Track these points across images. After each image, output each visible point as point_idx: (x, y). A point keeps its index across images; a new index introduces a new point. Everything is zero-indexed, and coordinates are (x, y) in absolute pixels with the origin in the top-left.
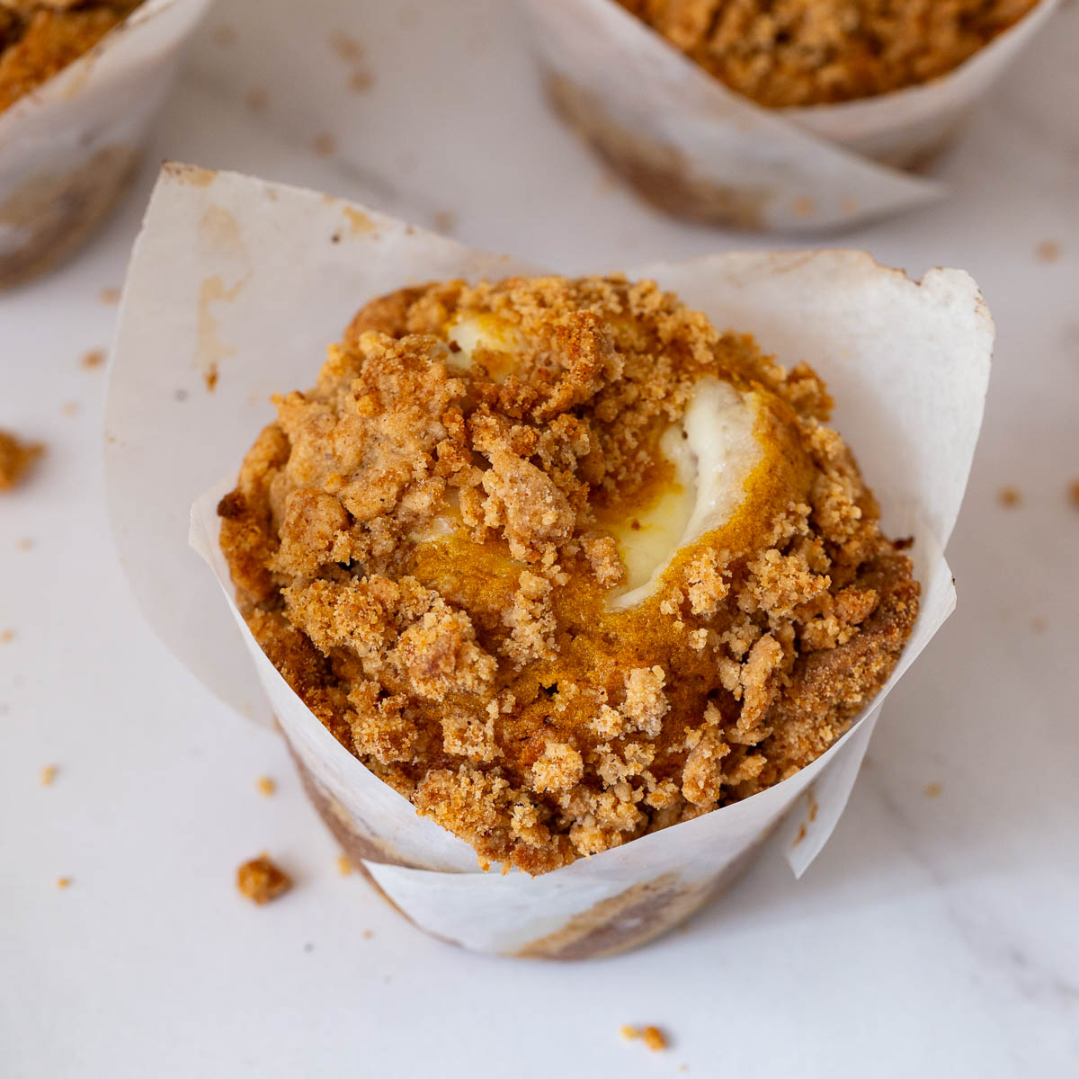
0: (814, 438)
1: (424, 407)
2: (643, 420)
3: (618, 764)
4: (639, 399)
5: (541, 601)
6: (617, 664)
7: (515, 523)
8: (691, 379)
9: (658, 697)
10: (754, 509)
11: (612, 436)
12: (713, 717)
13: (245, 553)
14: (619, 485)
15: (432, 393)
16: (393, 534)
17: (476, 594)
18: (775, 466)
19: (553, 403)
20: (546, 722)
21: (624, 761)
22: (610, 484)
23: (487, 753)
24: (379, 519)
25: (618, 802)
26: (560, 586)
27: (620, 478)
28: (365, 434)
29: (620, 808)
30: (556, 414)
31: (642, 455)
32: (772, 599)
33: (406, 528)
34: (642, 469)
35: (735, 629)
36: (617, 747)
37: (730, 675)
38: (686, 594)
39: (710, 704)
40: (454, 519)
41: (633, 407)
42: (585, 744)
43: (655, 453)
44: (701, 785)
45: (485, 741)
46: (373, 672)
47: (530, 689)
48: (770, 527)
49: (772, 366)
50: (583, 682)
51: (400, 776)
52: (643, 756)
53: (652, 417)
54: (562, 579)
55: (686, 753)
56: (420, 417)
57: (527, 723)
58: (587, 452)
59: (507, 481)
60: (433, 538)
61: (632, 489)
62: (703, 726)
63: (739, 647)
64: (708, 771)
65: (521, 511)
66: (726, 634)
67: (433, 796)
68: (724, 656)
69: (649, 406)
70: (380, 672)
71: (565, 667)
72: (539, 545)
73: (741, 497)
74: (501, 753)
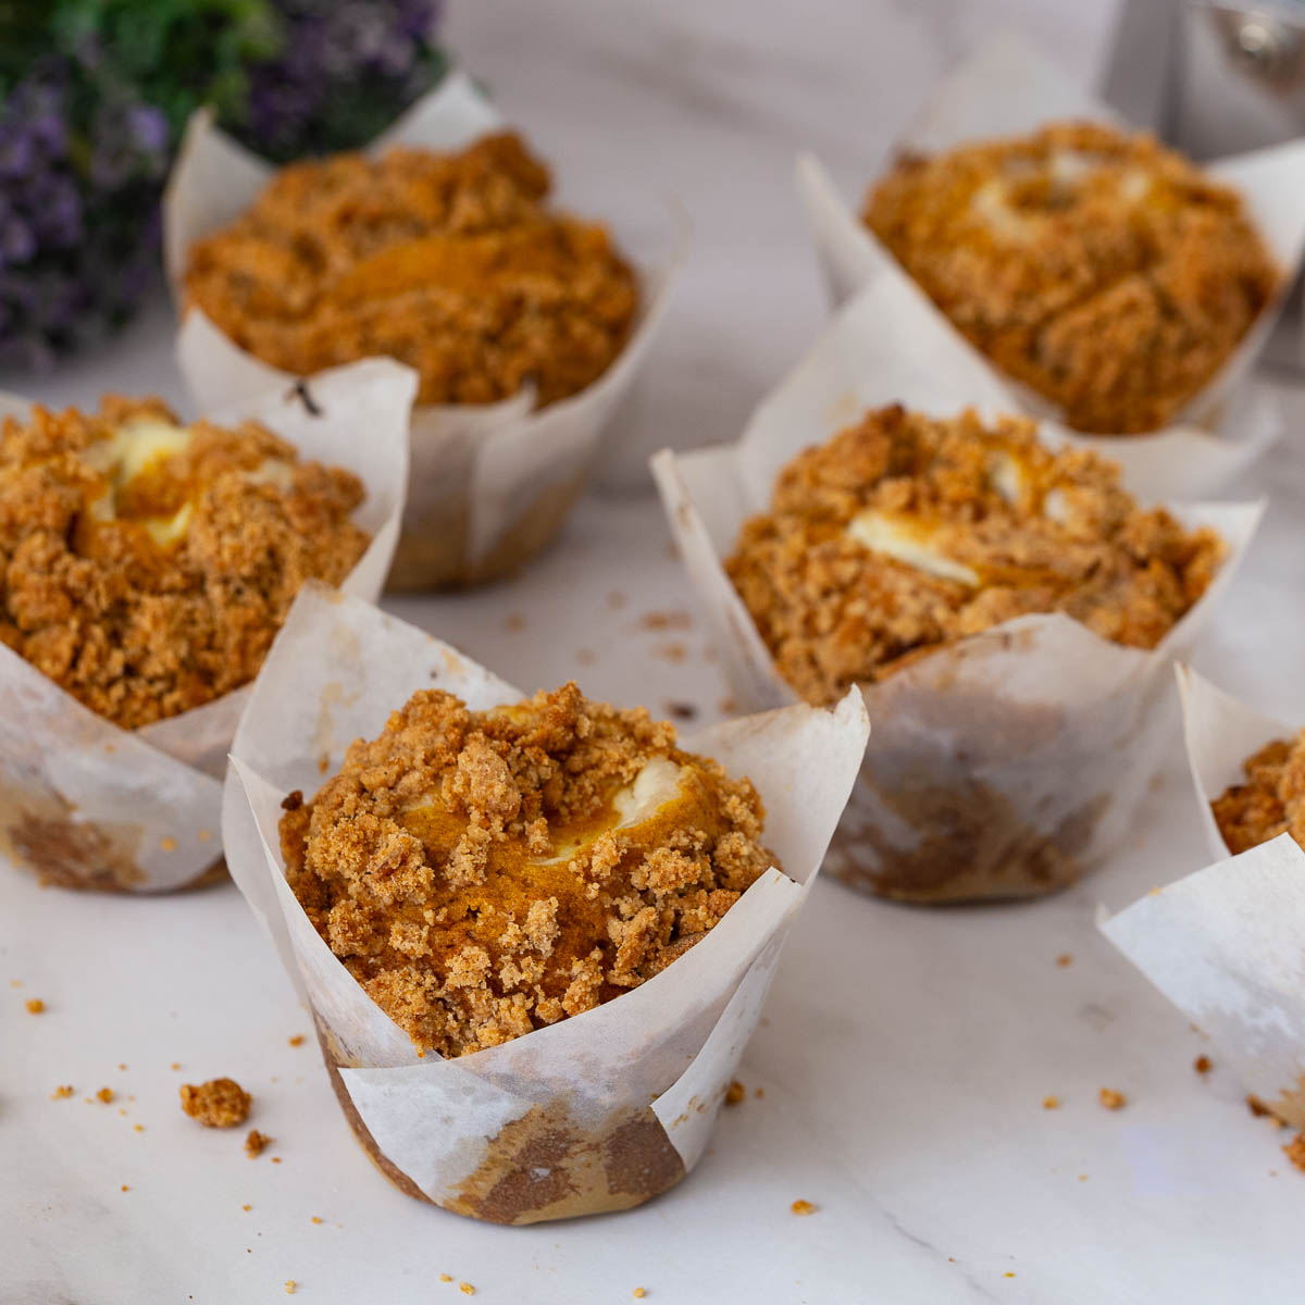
0: (729, 804)
1: (436, 726)
2: (601, 774)
3: (514, 969)
4: (601, 760)
5: (480, 845)
6: (526, 896)
7: (476, 792)
8: (647, 756)
9: (550, 919)
10: (661, 823)
11: (574, 782)
12: (596, 955)
13: (293, 830)
14: (571, 813)
15: (442, 717)
16: (390, 803)
17: (436, 839)
18: (687, 806)
19: (530, 738)
20: (468, 934)
21: (521, 971)
22: (564, 811)
23: (420, 949)
24: (382, 789)
25: (513, 1004)
26: (499, 842)
27: (573, 808)
28: (392, 744)
29: (513, 1009)
30: (531, 745)
31: (596, 800)
32: (655, 878)
33: (401, 800)
34: (593, 808)
35: (626, 898)
36: (516, 959)
37: (615, 929)
38: (590, 860)
39: (597, 948)
40: (436, 795)
41: (596, 766)
42: (494, 954)
43: (608, 803)
44: (577, 999)
45: (419, 940)
46: (354, 892)
47: (460, 910)
48: (669, 837)
49: (715, 767)
50: (499, 907)
51: (360, 974)
52: (535, 969)
53: (609, 776)
54: (502, 837)
55: (571, 979)
56: (429, 730)
57: (454, 934)
58: (549, 778)
59: (475, 761)
60: (419, 807)
61: (581, 819)
62: (587, 959)
63: (625, 909)
64: (583, 990)
65: (481, 783)
66: (618, 899)
67: (379, 985)
68: (614, 916)
69: (606, 766)
70: (359, 893)
71: (489, 896)
72: (491, 816)
73: (653, 814)
74: (430, 952)
